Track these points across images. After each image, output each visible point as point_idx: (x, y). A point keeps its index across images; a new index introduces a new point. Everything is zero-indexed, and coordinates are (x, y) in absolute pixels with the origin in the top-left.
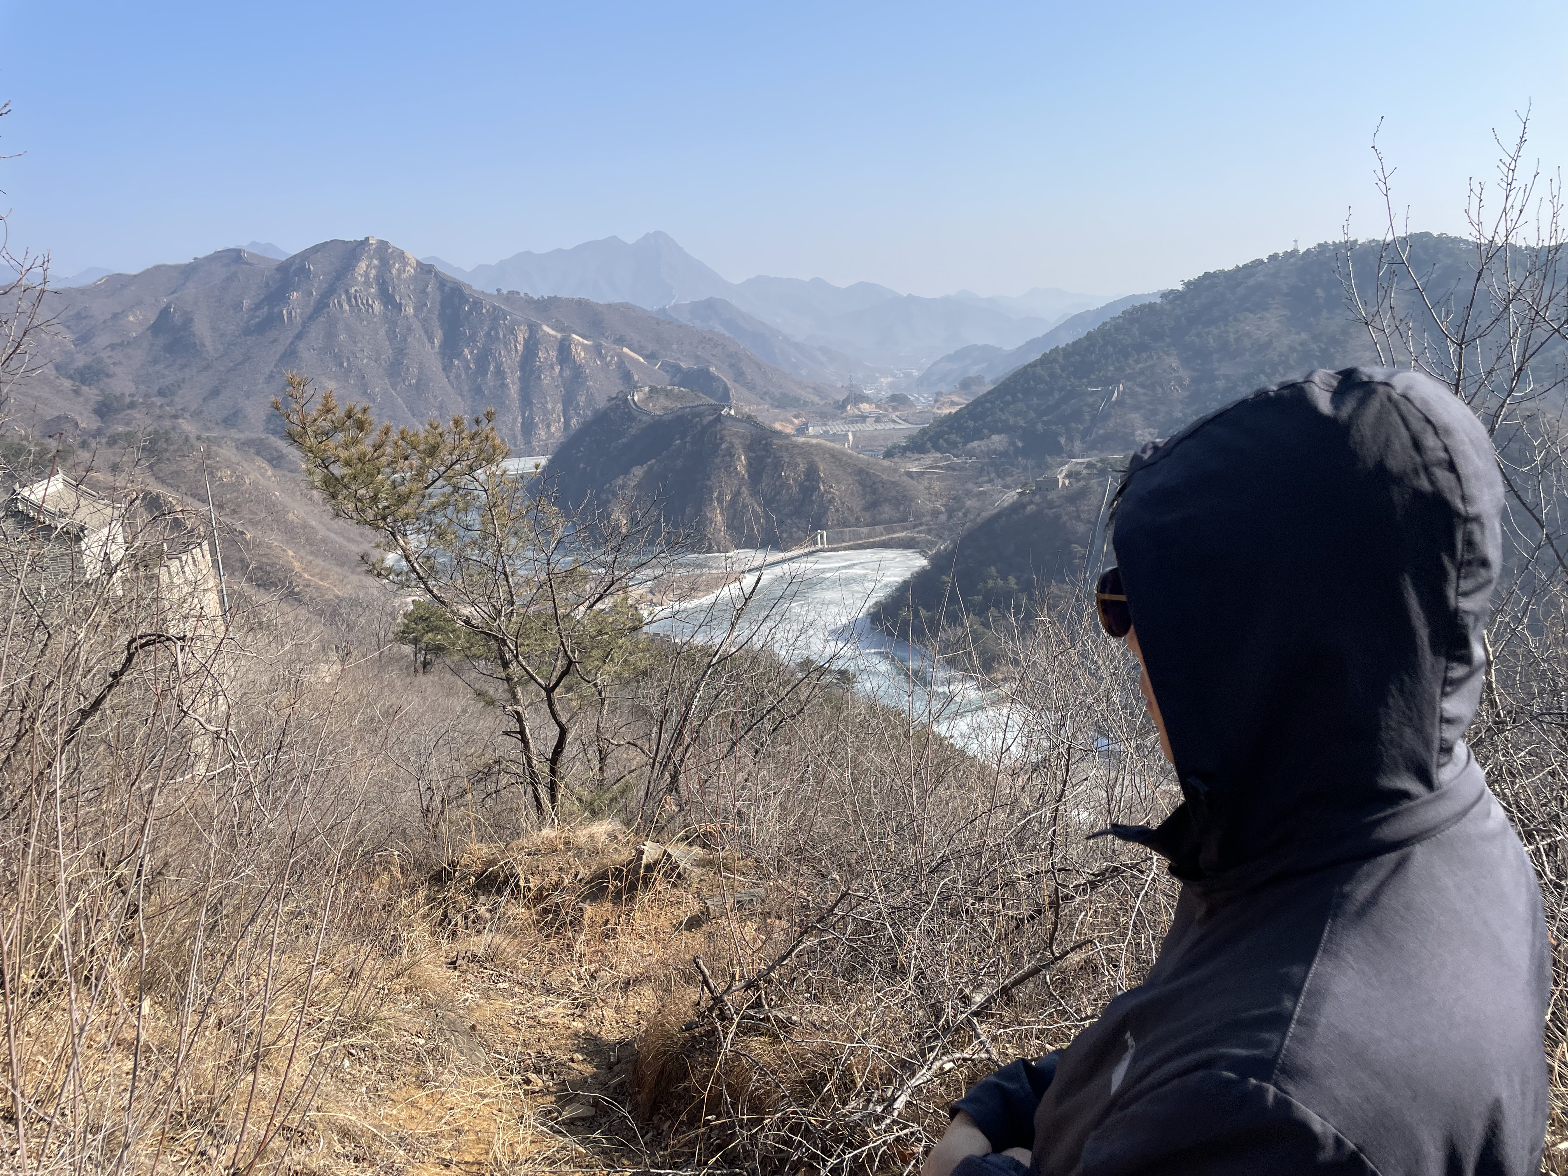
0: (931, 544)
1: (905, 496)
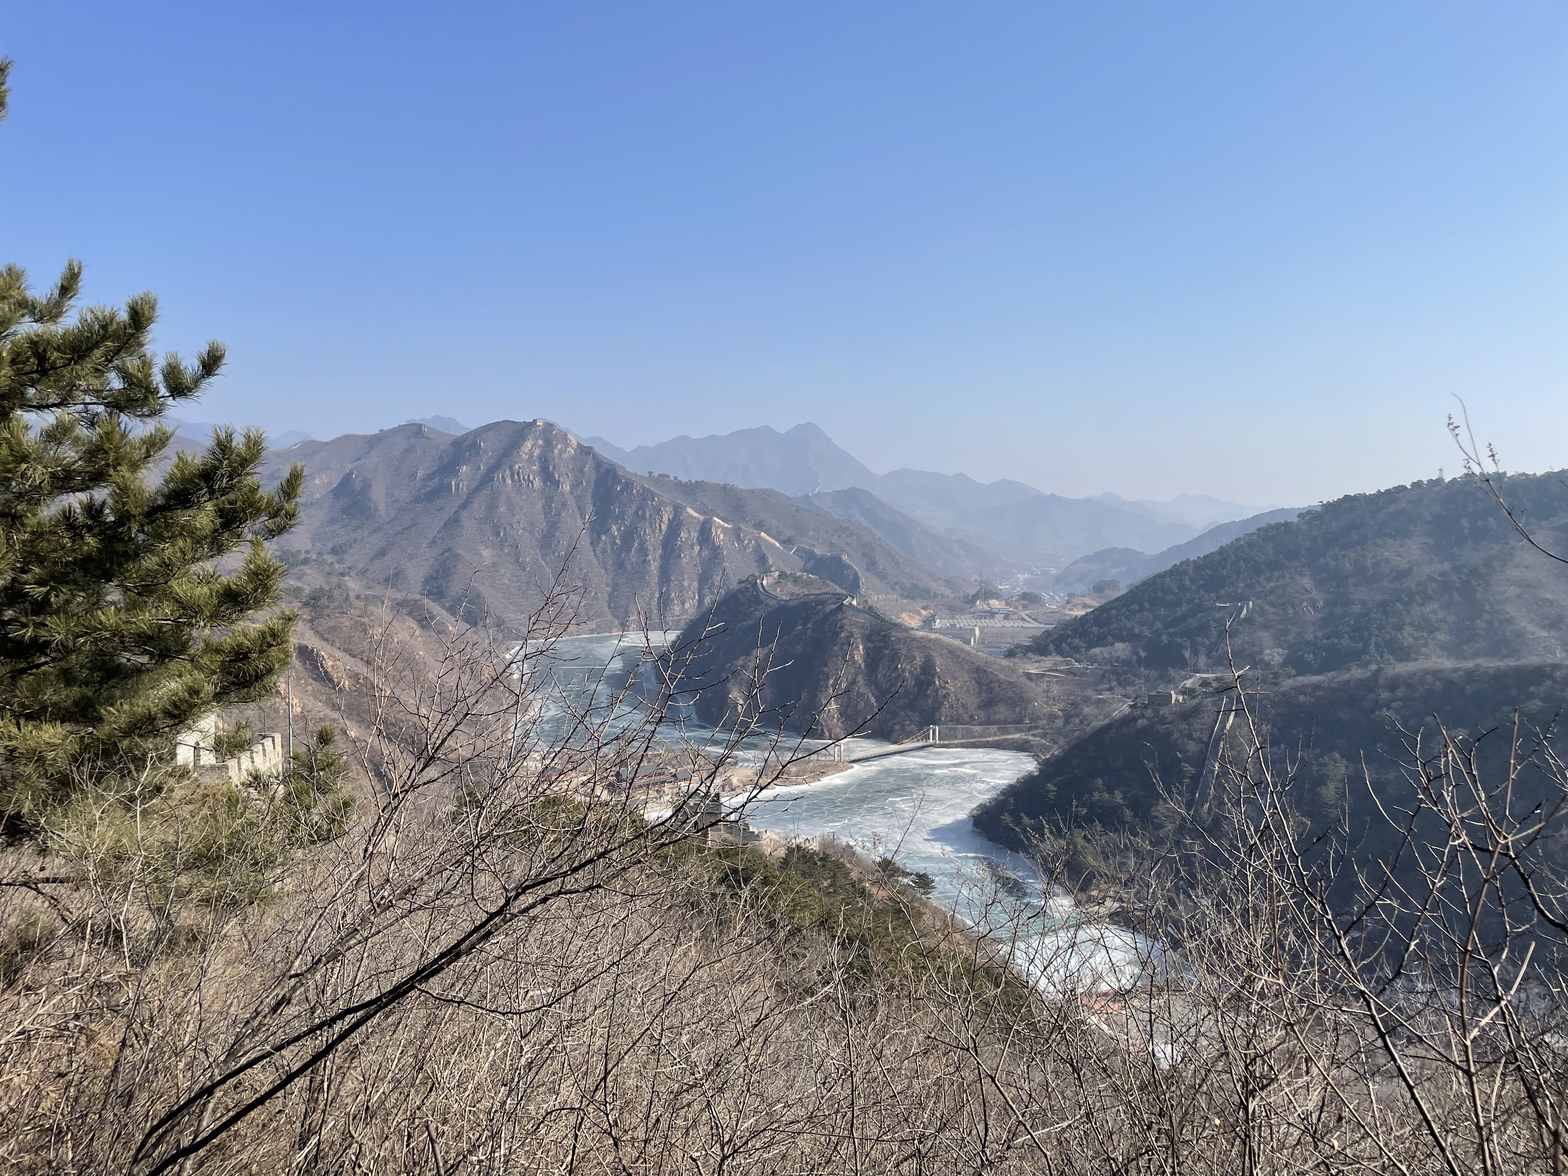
0: (1045, 749)
1: (1022, 697)
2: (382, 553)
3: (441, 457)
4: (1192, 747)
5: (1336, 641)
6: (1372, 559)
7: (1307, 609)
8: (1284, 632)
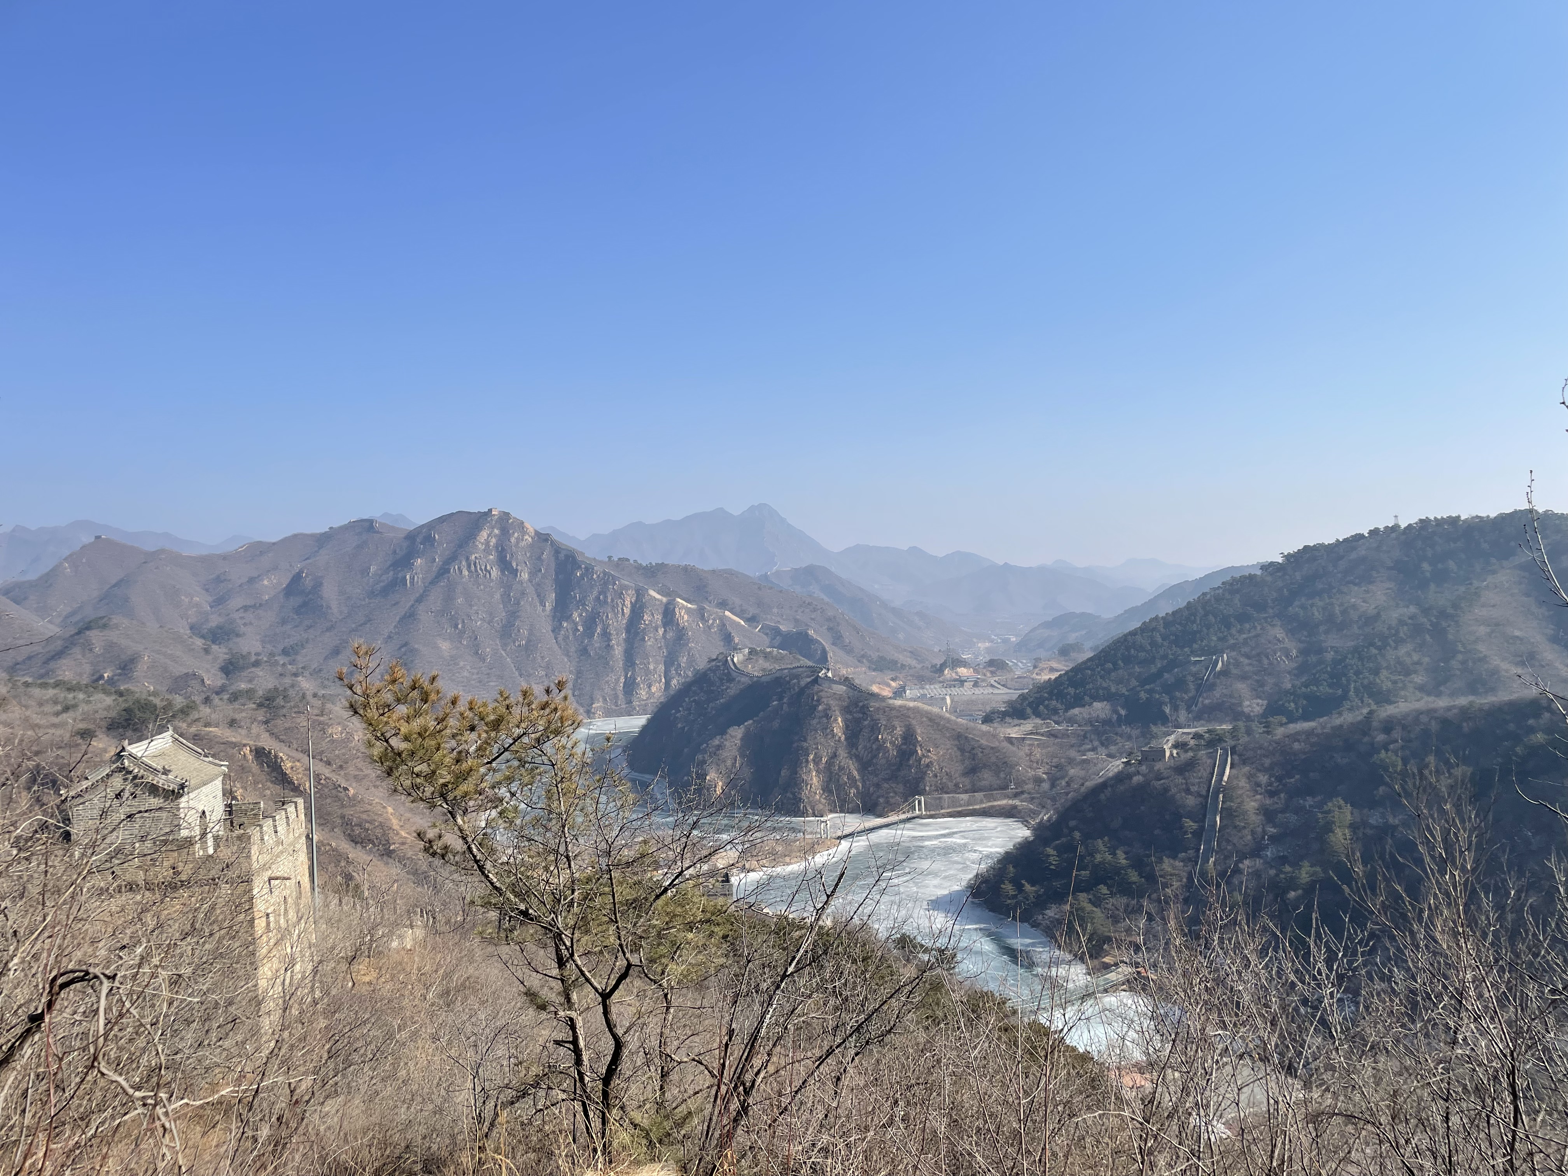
0: (1034, 813)
1: (1006, 762)
2: (335, 652)
3: (395, 552)
4: (1191, 801)
5: (1315, 689)
6: (1339, 606)
7: (1281, 659)
8: (1261, 683)
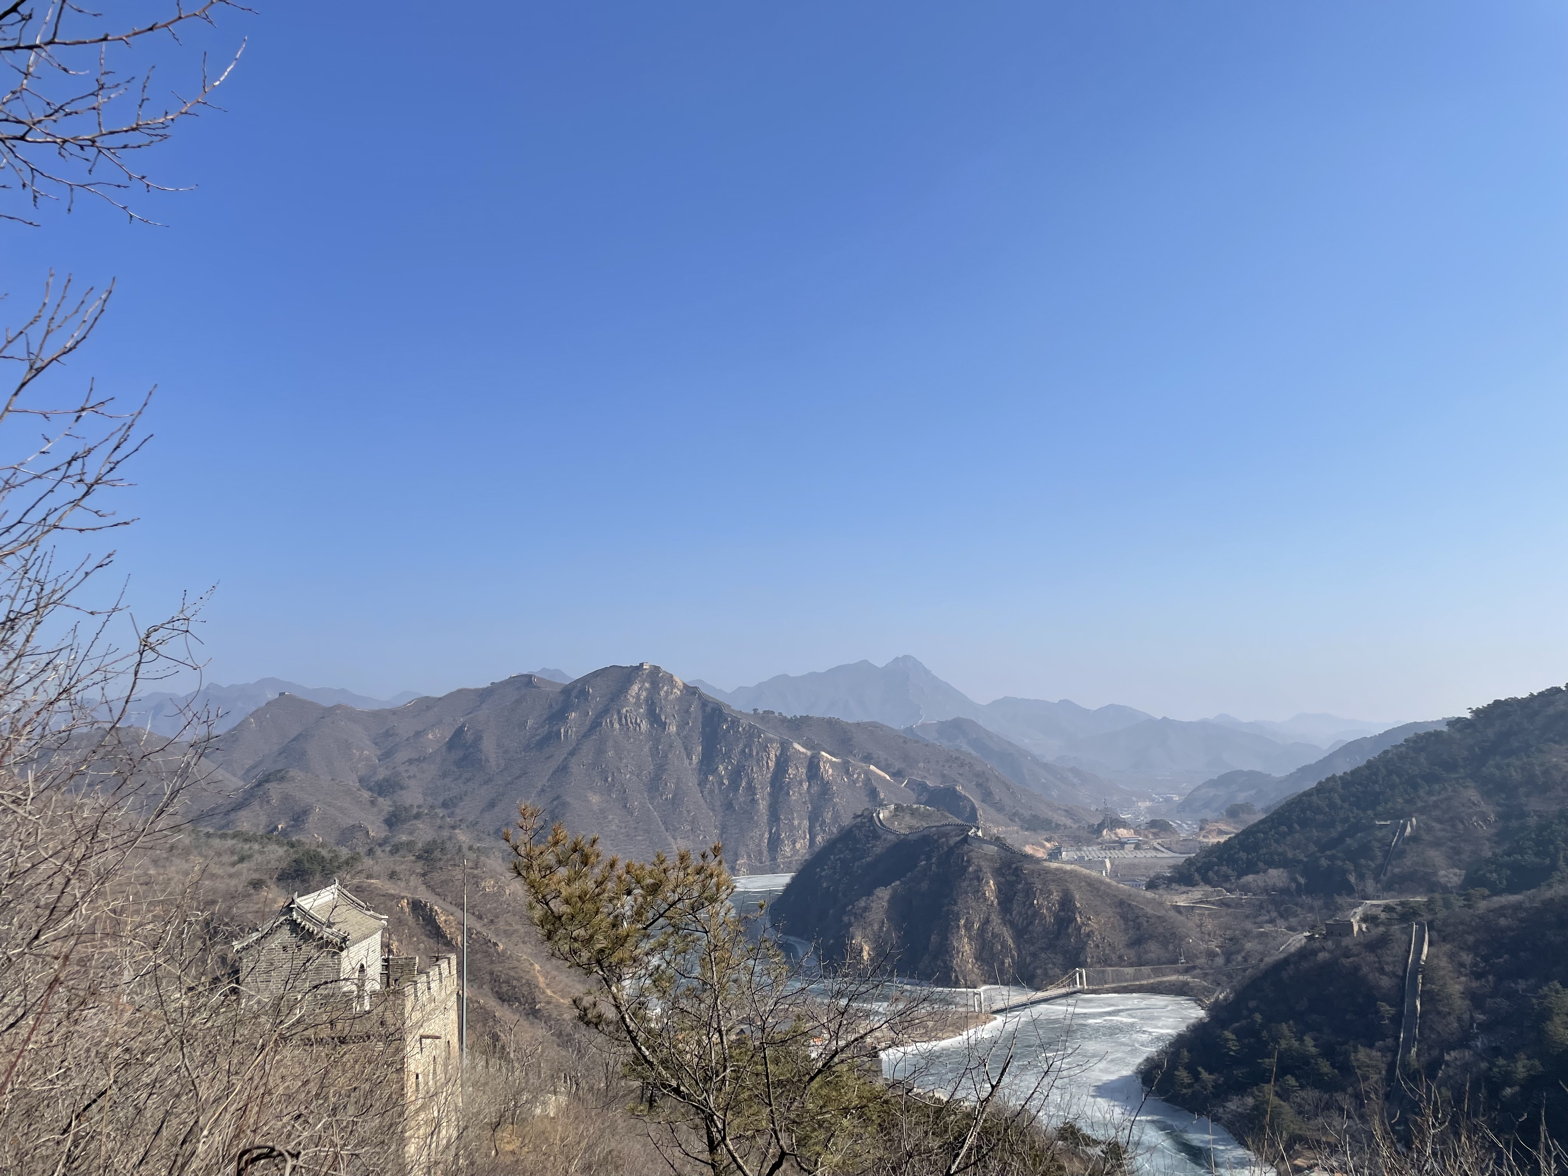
0: (1208, 992)
1: (1174, 933)
2: (492, 805)
3: (551, 705)
4: (1386, 982)
5: (1520, 858)
6: (1539, 766)
7: (1478, 824)
8: (1457, 851)
